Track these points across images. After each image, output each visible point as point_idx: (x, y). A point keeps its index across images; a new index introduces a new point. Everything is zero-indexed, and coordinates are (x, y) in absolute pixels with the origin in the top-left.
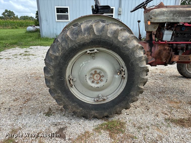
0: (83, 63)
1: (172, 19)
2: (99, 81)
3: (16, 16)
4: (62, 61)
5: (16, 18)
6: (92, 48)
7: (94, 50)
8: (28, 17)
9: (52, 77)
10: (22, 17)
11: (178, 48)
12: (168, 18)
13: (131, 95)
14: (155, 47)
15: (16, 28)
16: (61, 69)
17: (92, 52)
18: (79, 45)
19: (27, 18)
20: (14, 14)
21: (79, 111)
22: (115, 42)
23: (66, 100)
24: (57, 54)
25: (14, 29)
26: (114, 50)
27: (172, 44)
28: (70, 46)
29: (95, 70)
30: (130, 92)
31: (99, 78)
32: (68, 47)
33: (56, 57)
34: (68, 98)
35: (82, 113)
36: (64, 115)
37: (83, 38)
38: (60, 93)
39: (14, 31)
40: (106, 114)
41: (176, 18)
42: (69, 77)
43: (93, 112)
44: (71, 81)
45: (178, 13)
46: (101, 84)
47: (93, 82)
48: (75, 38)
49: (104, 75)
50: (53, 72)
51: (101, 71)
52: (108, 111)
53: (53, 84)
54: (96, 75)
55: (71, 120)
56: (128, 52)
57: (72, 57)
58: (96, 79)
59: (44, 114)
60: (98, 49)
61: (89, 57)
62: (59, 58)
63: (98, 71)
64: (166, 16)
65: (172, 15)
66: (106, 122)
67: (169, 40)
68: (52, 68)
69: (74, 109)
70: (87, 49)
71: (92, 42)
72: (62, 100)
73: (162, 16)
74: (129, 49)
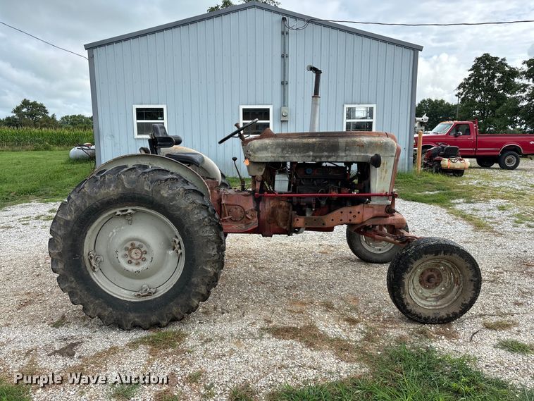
0: (114, 231)
1: (282, 157)
2: (140, 261)
3: (50, 115)
4: (76, 228)
5: (51, 122)
6: (124, 207)
7: (127, 210)
8: (83, 117)
9: (60, 254)
10: (67, 117)
11: (302, 204)
12: (275, 155)
13: (193, 284)
14: (265, 203)
15: (47, 148)
16: (75, 240)
17: (124, 213)
18: (102, 204)
19: (81, 120)
20: (46, 111)
21: (106, 313)
22: (157, 198)
23: (84, 294)
24: (69, 218)
25: (41, 152)
26: (157, 210)
27: (291, 198)
28: (87, 205)
29: (131, 242)
30: (190, 279)
31: (140, 255)
32: (85, 206)
33: (67, 223)
34: (88, 290)
35: (113, 317)
36: (86, 325)
37: (107, 192)
38: (73, 281)
39: (39, 156)
40: (154, 319)
41: (287, 155)
42: (89, 254)
43: (131, 316)
44: (93, 261)
45: (290, 148)
46: (143, 266)
47: (130, 262)
48: (96, 193)
49: (147, 250)
50: (62, 246)
51: (141, 244)
52: (156, 313)
53: (62, 267)
54: (134, 251)
55: (95, 332)
56: (178, 213)
57: (93, 222)
58: (135, 257)
59: (49, 325)
60: (134, 208)
61: (123, 221)
62: (71, 224)
63: (137, 244)
64: (271, 152)
65: (280, 150)
66: (155, 334)
67: (286, 191)
68: (59, 240)
69: (99, 310)
70: (115, 208)
71: (121, 198)
72: (77, 293)
73: (265, 152)
74: (179, 209)
